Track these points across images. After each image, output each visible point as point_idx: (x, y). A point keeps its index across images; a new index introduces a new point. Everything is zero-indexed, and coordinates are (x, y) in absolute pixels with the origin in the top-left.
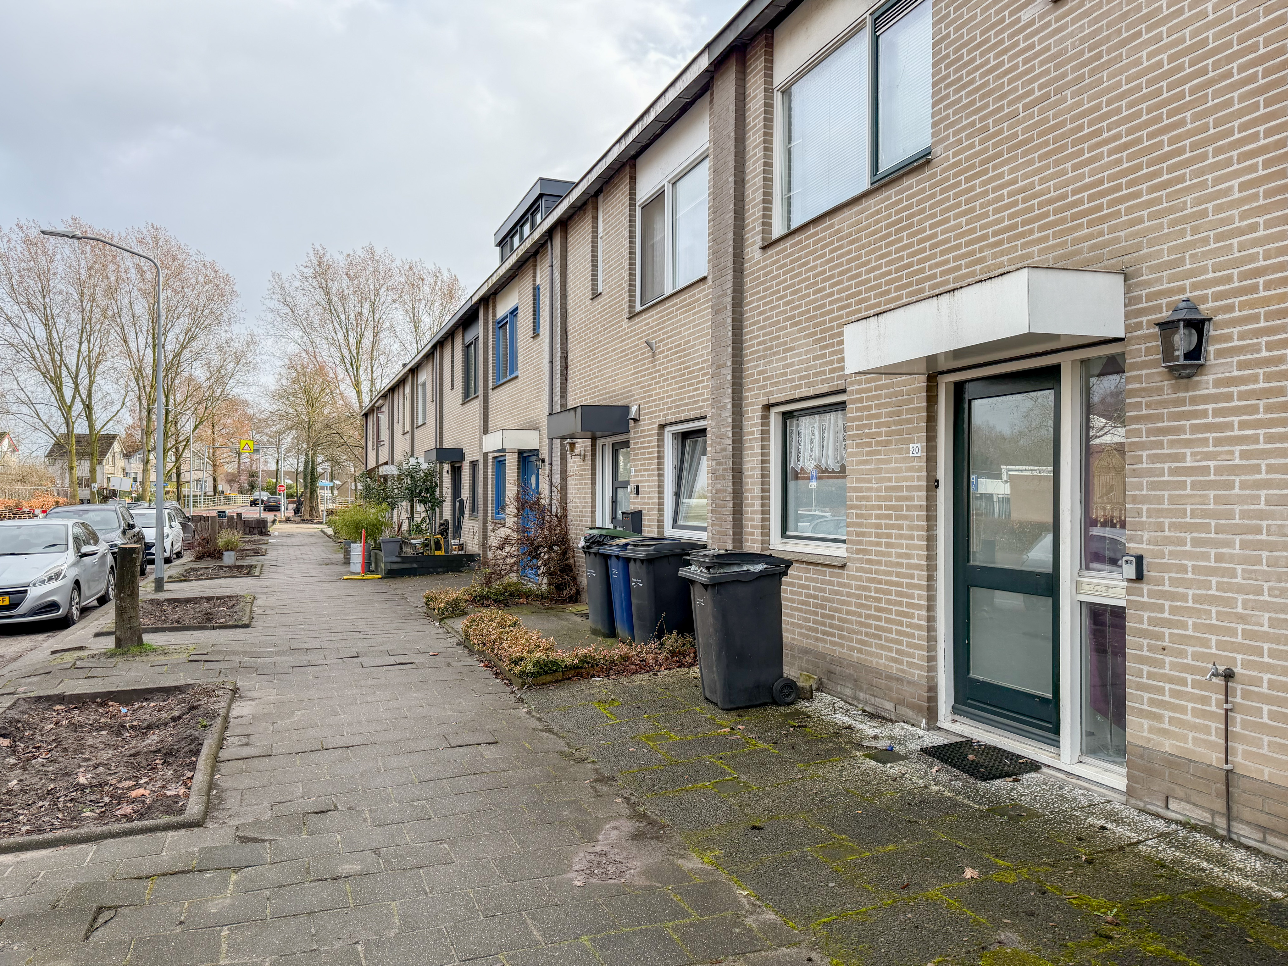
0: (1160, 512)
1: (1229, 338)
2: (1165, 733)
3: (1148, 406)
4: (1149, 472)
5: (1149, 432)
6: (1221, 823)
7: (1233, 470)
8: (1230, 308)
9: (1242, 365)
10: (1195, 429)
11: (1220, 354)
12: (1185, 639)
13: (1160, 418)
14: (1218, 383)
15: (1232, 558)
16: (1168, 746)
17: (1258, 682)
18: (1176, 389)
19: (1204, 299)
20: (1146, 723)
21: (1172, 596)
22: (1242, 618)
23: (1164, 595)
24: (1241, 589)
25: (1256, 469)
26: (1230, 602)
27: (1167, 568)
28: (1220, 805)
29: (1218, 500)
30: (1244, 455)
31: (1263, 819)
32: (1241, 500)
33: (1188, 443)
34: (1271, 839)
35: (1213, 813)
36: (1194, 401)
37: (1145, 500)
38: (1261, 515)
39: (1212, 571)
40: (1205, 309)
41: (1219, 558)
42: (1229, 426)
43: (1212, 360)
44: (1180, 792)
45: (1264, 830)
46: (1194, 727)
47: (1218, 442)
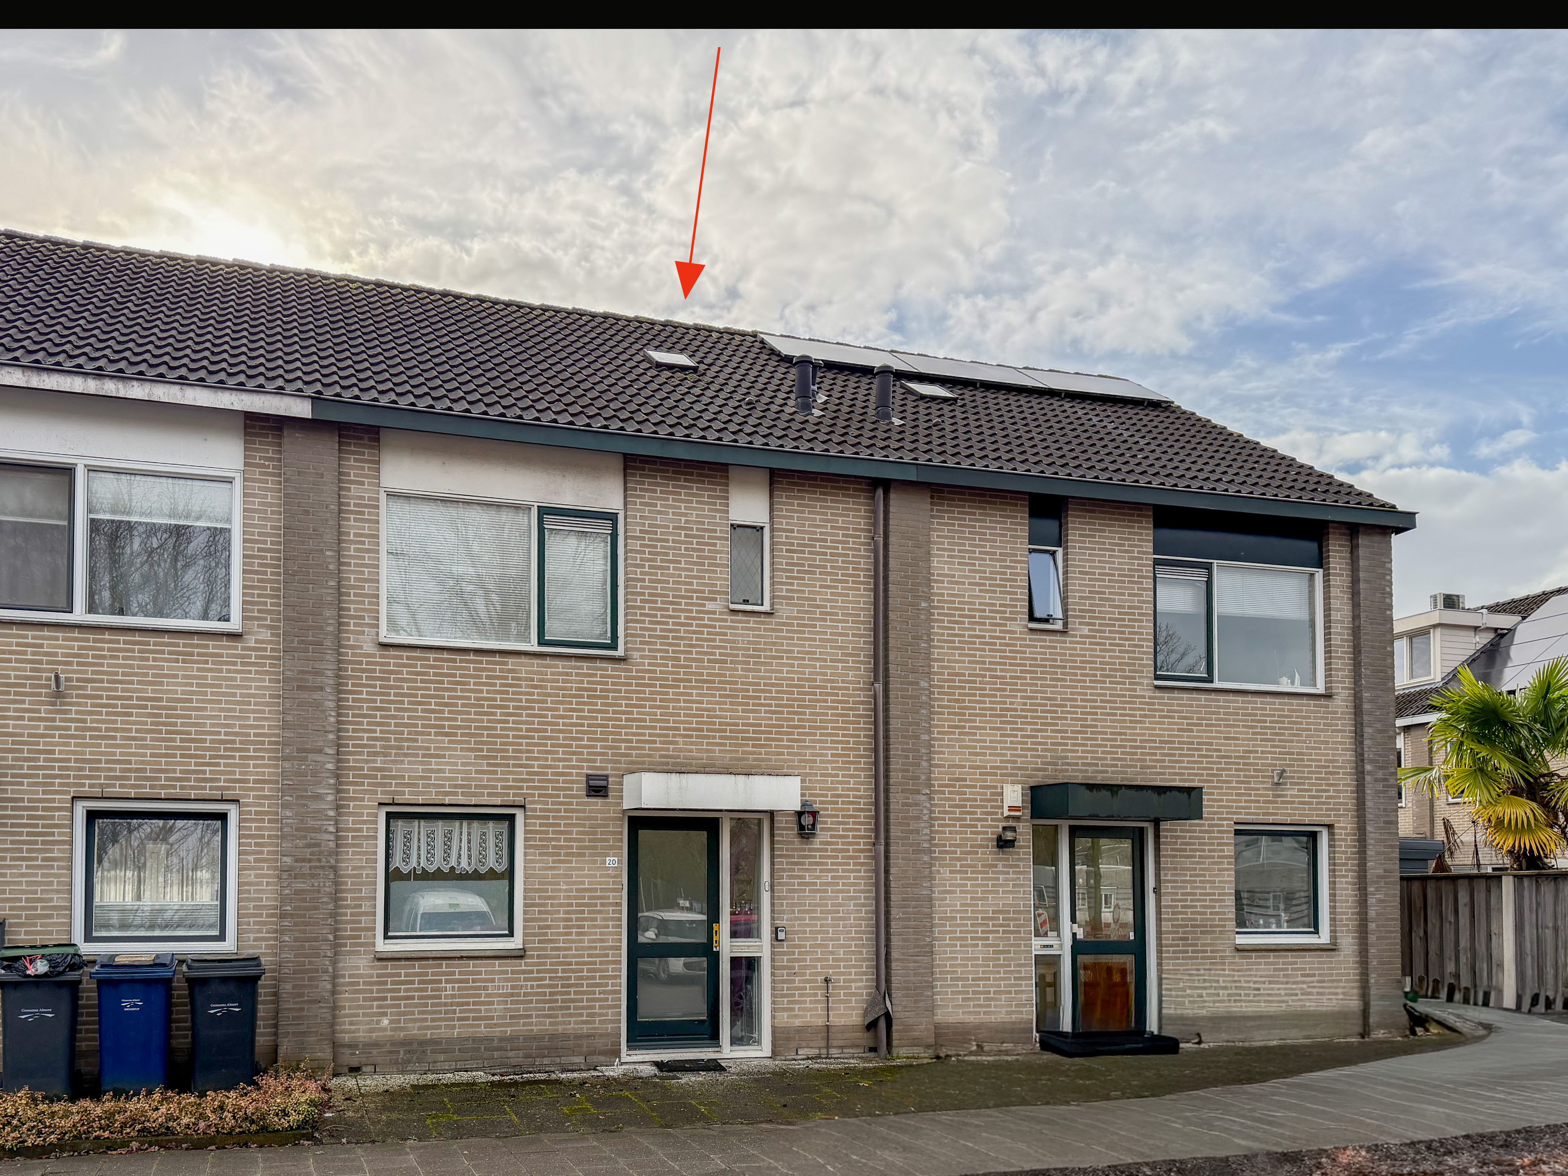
0: (793, 905)
1: (826, 823)
2: (796, 1016)
3: (787, 850)
4: (787, 884)
5: (787, 863)
6: (824, 1051)
7: (828, 884)
8: (827, 809)
9: (832, 836)
10: (811, 864)
11: (822, 829)
12: (806, 967)
13: (793, 857)
14: (821, 843)
15: (827, 925)
16: (797, 1022)
17: (838, 981)
18: (802, 843)
19: (815, 802)
20: (785, 1014)
21: (800, 946)
22: (832, 953)
23: (795, 946)
24: (832, 939)
25: (838, 884)
26: (827, 946)
27: (796, 932)
28: (823, 1043)
29: (821, 898)
30: (833, 877)
31: (841, 1043)
32: (831, 898)
33: (807, 870)
34: (845, 1051)
35: (820, 1048)
36: (810, 850)
37: (785, 898)
38: (840, 905)
39: (819, 932)
40: (816, 806)
41: (822, 926)
42: (826, 864)
43: (818, 832)
44: (804, 1044)
45: (842, 1047)
46: (811, 1009)
47: (821, 871)
